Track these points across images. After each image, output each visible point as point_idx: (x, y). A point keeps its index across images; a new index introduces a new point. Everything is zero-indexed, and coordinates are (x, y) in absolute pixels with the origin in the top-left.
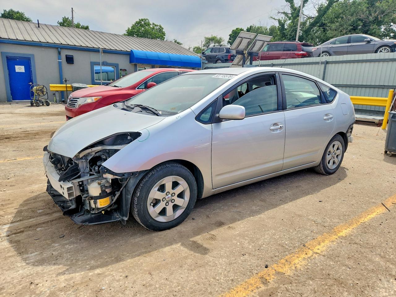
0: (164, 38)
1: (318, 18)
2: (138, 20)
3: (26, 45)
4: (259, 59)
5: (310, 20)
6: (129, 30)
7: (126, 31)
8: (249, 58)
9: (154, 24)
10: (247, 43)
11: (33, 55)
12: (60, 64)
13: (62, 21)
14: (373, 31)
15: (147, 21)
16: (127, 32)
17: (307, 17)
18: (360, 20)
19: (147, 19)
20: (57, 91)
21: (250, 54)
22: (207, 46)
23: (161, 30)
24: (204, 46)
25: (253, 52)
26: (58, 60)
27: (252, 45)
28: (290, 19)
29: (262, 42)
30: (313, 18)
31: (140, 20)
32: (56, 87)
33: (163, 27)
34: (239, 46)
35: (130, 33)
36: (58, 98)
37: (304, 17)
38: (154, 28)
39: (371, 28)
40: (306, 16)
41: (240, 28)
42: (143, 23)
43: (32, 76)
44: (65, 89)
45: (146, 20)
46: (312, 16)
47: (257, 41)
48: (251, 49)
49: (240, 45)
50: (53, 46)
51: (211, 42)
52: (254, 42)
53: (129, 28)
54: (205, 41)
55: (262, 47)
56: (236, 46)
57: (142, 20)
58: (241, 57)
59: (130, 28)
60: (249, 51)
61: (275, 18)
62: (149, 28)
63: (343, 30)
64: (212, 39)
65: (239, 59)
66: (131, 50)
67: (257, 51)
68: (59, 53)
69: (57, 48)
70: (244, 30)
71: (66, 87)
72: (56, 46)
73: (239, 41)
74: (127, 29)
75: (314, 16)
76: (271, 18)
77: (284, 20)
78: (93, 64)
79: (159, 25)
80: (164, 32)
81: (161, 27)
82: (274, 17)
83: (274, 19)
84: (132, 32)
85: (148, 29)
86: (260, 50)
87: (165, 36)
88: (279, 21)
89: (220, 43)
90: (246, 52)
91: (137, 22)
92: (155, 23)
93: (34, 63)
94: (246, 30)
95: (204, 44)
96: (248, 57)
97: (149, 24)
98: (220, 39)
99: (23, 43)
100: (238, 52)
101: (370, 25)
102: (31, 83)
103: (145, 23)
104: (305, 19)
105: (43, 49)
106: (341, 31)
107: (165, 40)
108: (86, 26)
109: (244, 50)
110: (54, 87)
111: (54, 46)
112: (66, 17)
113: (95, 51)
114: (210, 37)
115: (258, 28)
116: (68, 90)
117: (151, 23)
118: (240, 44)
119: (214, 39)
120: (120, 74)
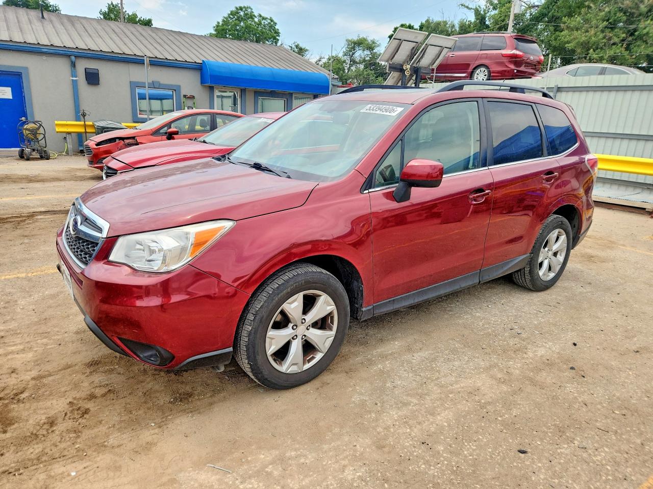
0: (278, 40)
1: (546, 6)
2: (234, 9)
3: (13, 50)
4: (432, 81)
5: (532, 10)
6: (218, 26)
7: (214, 27)
8: (414, 78)
9: (260, 16)
10: (410, 50)
11: (27, 68)
12: (75, 84)
13: (107, 10)
14: (645, 31)
15: (249, 10)
16: (216, 30)
17: (526, 5)
18: (621, 10)
19: (250, 8)
20: (69, 133)
21: (416, 71)
22: (350, 55)
23: (272, 25)
24: (345, 55)
25: (420, 68)
26: (71, 78)
27: (420, 54)
28: (494, 8)
29: (438, 49)
30: (538, 6)
31: (237, 9)
32: (67, 125)
33: (275, 21)
34: (394, 56)
35: (221, 32)
36: (70, 146)
37: (522, 6)
38: (260, 24)
39: (642, 25)
40: (524, 3)
41: (408, 24)
42: (242, 13)
43: (26, 106)
44: (83, 130)
45: (246, 8)
46: (536, 4)
47: (429, 46)
48: (418, 62)
49: (397, 53)
50: (61, 52)
51: (357, 49)
52: (423, 49)
53: (218, 23)
54: (346, 46)
55: (438, 58)
56: (389, 55)
57: (241, 9)
58: (399, 77)
59: (221, 23)
60: (415, 65)
61: (470, 7)
62: (253, 23)
63: (589, 29)
64: (359, 43)
65: (395, 79)
66: (203, 61)
67: (429, 66)
68: (73, 65)
69: (69, 56)
70: (415, 27)
71: (85, 126)
72: (66, 52)
73: (396, 46)
74: (215, 24)
75: (539, 4)
76: (462, 5)
77: (484, 11)
78: (134, 85)
79: (269, 18)
80: (278, 30)
81: (272, 21)
82: (467, 5)
83: (467, 7)
84: (223, 30)
85: (251, 24)
86: (434, 63)
87: (279, 36)
88: (477, 12)
89: (373, 50)
90: (407, 67)
91: (232, 12)
92: (263, 15)
93: (29, 82)
94: (418, 28)
95: (345, 50)
96: (411, 76)
97: (252, 17)
98: (374, 42)
99: (6, 46)
100: (393, 68)
101: (639, 21)
102: (23, 118)
103: (246, 15)
104: (523, 7)
105: (44, 58)
106: (587, 31)
107: (279, 44)
108: (147, 19)
109: (404, 63)
110: (62, 125)
111: (64, 52)
112: (114, 3)
113: (137, 61)
114: (355, 38)
115: (438, 24)
116: (87, 131)
117: (256, 14)
118: (397, 51)
119: (362, 43)
120: (183, 104)
